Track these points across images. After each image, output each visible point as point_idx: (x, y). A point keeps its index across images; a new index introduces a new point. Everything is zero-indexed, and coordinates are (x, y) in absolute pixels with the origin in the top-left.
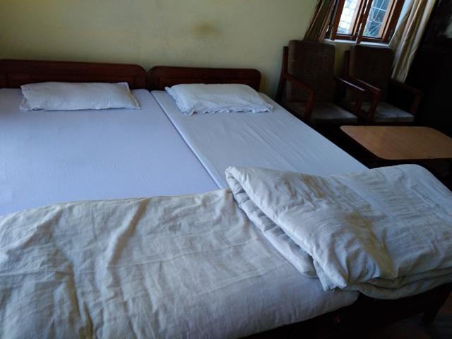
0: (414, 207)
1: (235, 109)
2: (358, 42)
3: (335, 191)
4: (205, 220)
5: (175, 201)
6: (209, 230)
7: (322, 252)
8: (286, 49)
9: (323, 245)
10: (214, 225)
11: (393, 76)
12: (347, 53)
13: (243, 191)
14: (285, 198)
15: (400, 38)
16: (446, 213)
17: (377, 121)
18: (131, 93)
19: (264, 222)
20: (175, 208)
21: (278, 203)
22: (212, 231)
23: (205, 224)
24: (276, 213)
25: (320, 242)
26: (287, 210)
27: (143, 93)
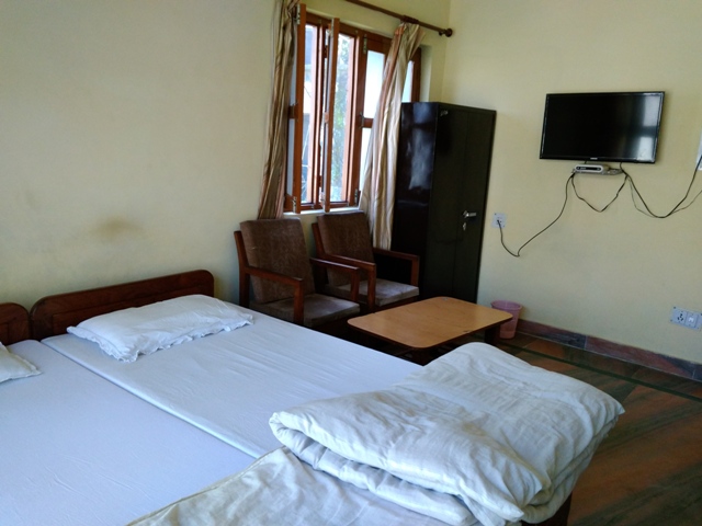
0: (506, 394)
1: (199, 333)
2: (327, 210)
3: (417, 402)
4: (282, 506)
5: (217, 495)
6: (296, 519)
7: (473, 482)
8: (238, 235)
9: (470, 473)
10: (297, 508)
11: (375, 244)
12: (315, 226)
13: (310, 442)
14: (379, 430)
15: (369, 198)
16: (539, 390)
17: (382, 303)
18: (10, 351)
19: (368, 476)
20: (226, 506)
21: (375, 441)
22: (301, 520)
23: (284, 513)
24: (382, 454)
25: (463, 470)
26: (393, 445)
27: (29, 347)
